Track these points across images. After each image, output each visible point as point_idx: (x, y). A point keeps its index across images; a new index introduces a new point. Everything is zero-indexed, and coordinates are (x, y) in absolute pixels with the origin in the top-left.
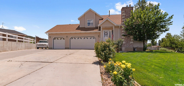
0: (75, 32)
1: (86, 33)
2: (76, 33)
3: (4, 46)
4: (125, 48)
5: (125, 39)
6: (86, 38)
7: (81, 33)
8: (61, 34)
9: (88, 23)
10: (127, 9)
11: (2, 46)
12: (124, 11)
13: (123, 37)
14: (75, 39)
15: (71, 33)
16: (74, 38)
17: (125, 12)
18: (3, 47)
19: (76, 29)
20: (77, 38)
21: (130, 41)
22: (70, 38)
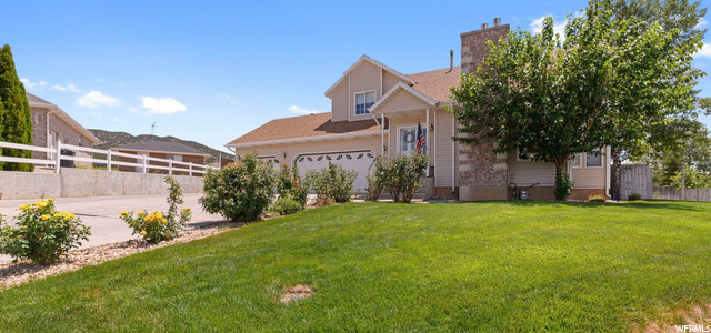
0: (307, 138)
1: (341, 139)
2: (310, 142)
3: (96, 182)
4: (471, 190)
5: (470, 155)
6: (344, 155)
7: (326, 141)
8: (269, 146)
9: (358, 106)
10: (479, 38)
11: (93, 181)
12: (467, 49)
13: (462, 147)
14: (310, 159)
15: (296, 144)
16: (306, 157)
17: (472, 49)
18: (95, 184)
19: (316, 130)
20: (315, 158)
21: (494, 160)
22: (294, 158)
